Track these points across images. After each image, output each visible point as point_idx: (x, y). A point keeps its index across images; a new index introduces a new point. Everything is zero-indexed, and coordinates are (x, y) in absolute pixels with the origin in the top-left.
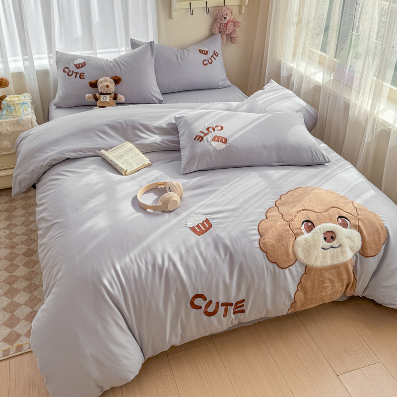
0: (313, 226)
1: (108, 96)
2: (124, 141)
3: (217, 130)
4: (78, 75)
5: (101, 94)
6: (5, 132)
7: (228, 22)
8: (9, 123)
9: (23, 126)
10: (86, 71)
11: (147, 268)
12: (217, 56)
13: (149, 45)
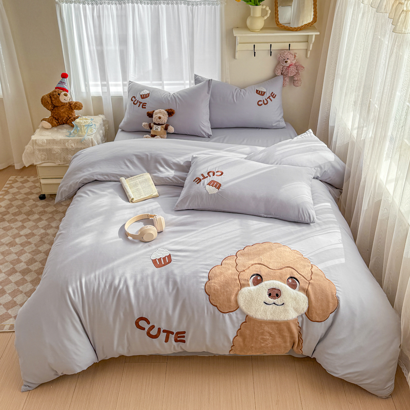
0: (262, 280)
1: (160, 126)
2: (145, 170)
3: (217, 175)
4: (141, 104)
5: (155, 124)
6: (70, 147)
7: (290, 65)
8: (74, 141)
9: (84, 144)
10: (148, 101)
11: (105, 286)
12: (274, 98)
13: (207, 83)
